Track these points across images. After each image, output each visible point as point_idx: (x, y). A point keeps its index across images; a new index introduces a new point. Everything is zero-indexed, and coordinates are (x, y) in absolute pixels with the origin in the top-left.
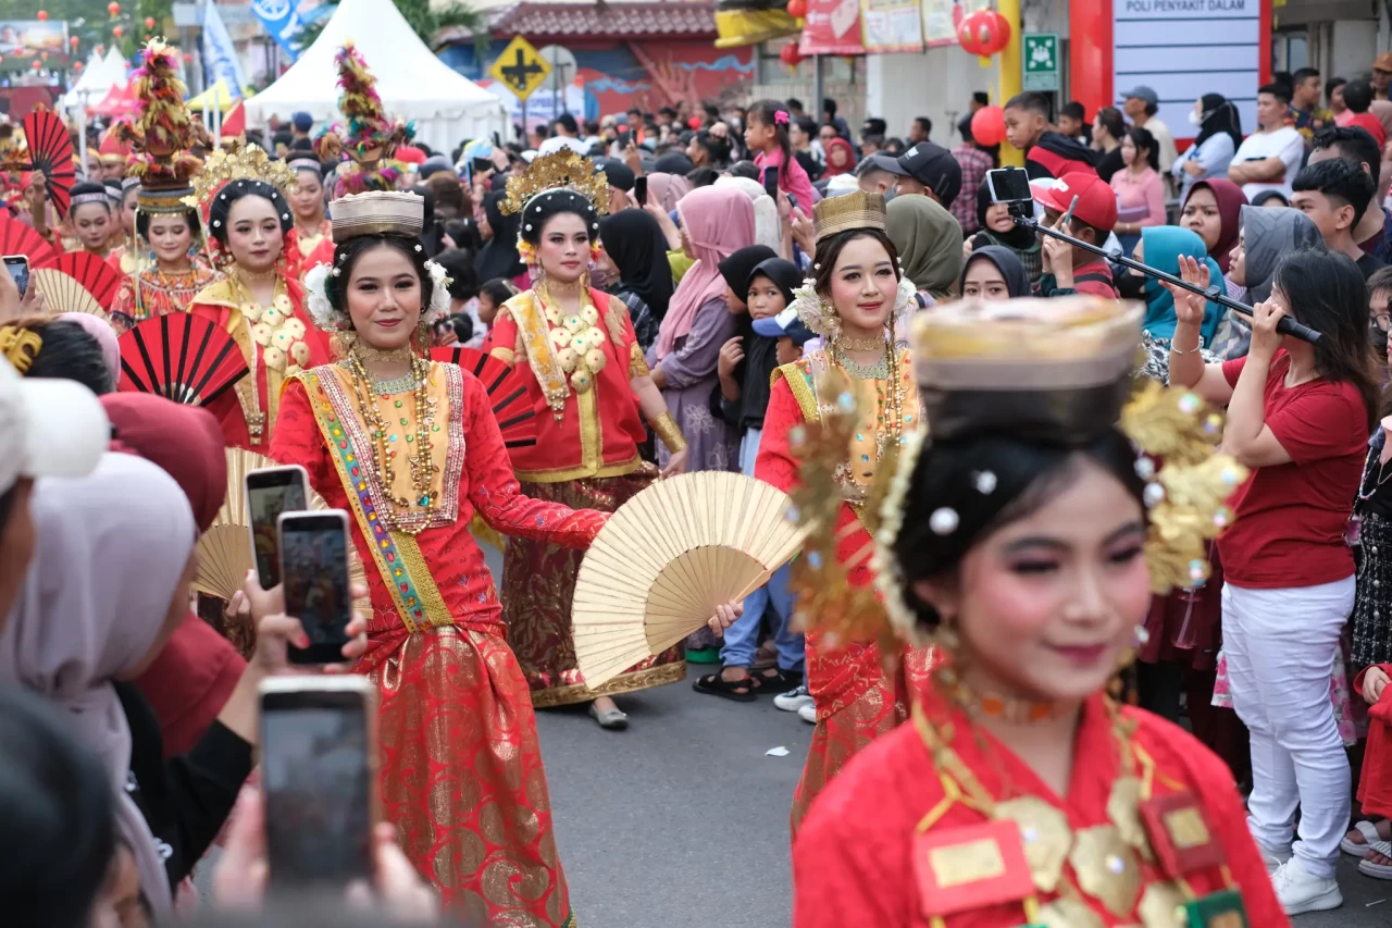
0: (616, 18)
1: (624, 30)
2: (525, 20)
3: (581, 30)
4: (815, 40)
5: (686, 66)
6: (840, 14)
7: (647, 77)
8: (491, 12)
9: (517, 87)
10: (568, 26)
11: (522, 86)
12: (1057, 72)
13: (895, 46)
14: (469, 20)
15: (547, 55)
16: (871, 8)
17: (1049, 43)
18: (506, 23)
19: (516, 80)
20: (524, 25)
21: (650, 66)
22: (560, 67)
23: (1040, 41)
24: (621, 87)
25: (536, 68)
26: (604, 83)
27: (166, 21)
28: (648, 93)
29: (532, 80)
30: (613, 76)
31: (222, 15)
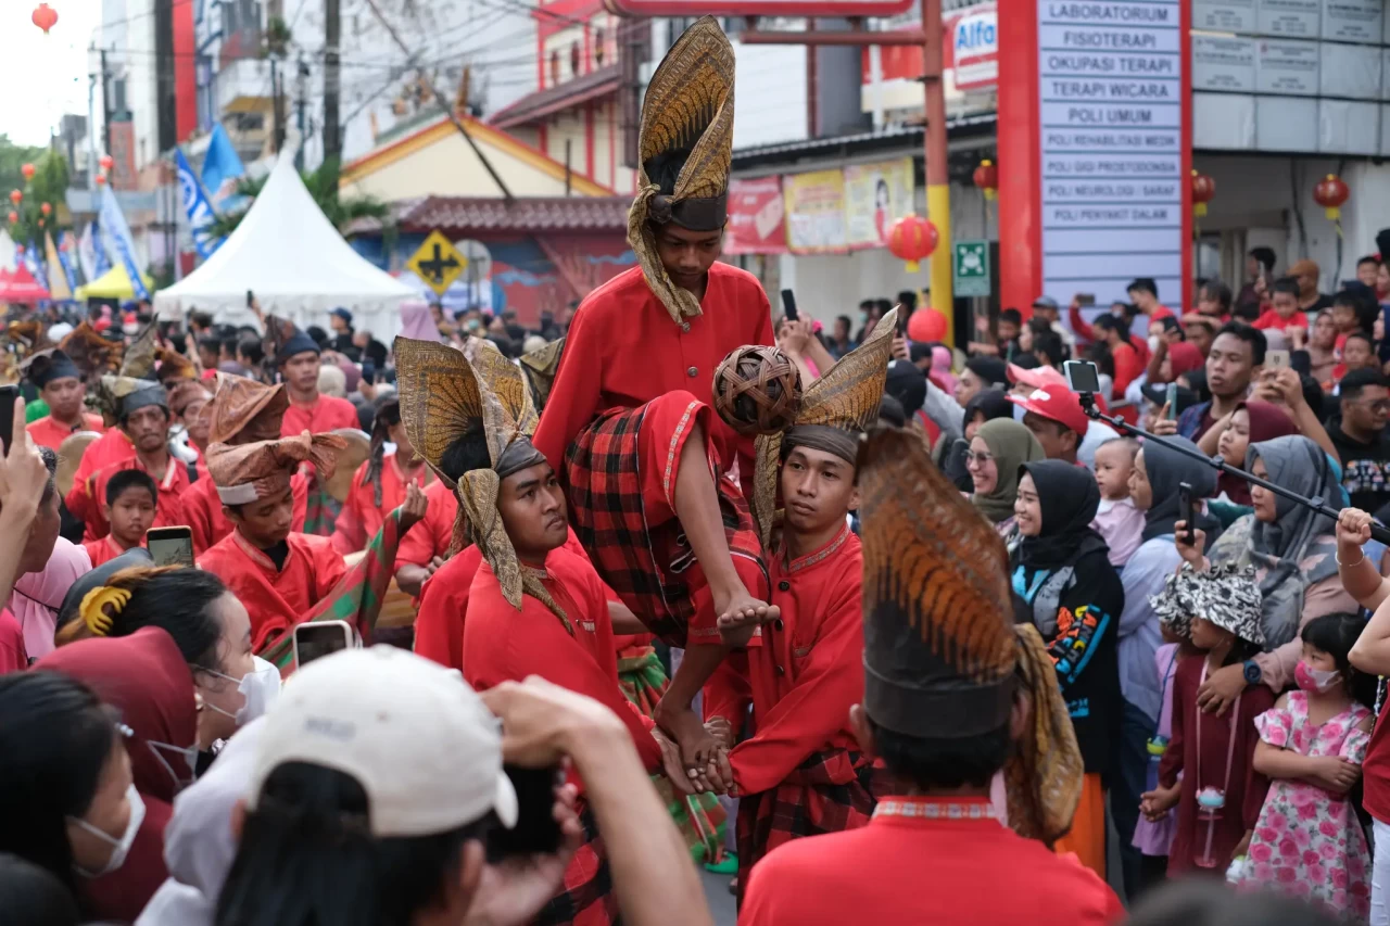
0: (524, 212)
1: (531, 224)
2: (434, 213)
3: (490, 224)
4: (740, 240)
5: (592, 260)
6: (764, 217)
7: (554, 270)
8: (398, 205)
9: (434, 281)
10: (477, 219)
11: (438, 280)
12: (987, 278)
13: (821, 247)
14: (379, 211)
15: (463, 249)
16: (797, 210)
17: (979, 250)
18: (416, 215)
19: (433, 274)
20: (432, 217)
21: (557, 260)
22: (474, 261)
23: (971, 248)
24: (528, 280)
25: (452, 263)
26: (511, 276)
27: (59, 207)
28: (554, 285)
29: (448, 274)
30: (520, 269)
31: (120, 202)
